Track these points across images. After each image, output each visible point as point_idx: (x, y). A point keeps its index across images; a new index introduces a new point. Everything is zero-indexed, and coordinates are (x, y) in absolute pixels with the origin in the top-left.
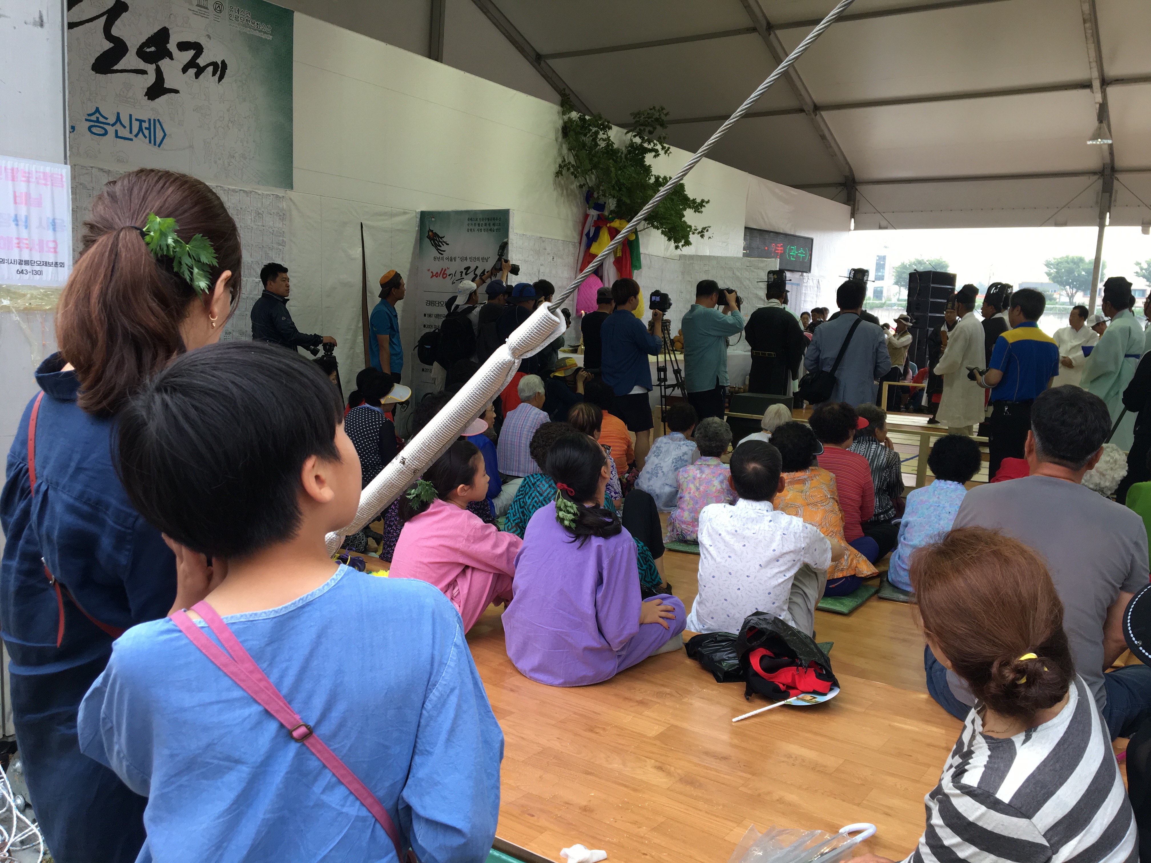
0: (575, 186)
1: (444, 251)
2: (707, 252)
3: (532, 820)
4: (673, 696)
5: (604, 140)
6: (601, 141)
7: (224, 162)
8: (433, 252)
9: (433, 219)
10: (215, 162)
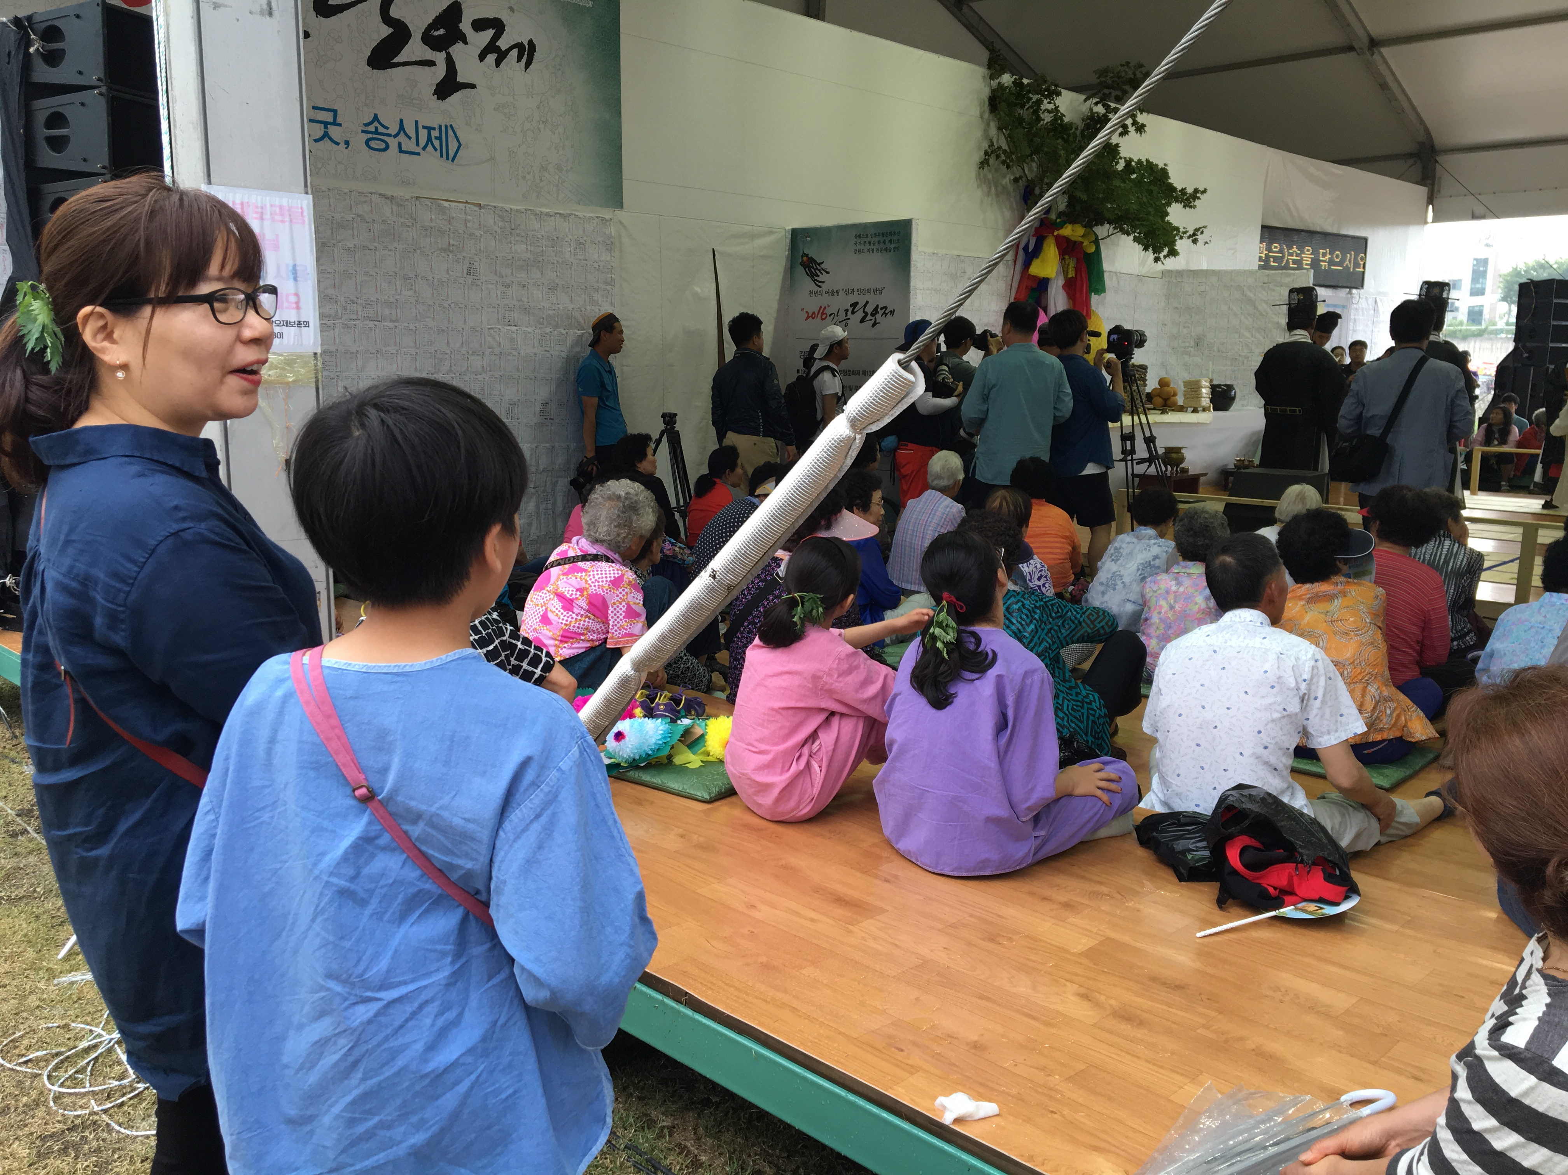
0: (1007, 180)
1: (823, 282)
2: (1204, 265)
3: (899, 1056)
4: (1112, 897)
5: (1049, 112)
6: (1046, 114)
7: (534, 177)
8: (808, 284)
9: (808, 239)
10: (524, 178)
